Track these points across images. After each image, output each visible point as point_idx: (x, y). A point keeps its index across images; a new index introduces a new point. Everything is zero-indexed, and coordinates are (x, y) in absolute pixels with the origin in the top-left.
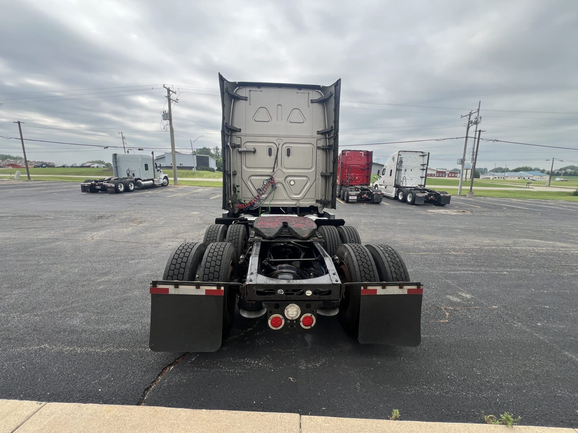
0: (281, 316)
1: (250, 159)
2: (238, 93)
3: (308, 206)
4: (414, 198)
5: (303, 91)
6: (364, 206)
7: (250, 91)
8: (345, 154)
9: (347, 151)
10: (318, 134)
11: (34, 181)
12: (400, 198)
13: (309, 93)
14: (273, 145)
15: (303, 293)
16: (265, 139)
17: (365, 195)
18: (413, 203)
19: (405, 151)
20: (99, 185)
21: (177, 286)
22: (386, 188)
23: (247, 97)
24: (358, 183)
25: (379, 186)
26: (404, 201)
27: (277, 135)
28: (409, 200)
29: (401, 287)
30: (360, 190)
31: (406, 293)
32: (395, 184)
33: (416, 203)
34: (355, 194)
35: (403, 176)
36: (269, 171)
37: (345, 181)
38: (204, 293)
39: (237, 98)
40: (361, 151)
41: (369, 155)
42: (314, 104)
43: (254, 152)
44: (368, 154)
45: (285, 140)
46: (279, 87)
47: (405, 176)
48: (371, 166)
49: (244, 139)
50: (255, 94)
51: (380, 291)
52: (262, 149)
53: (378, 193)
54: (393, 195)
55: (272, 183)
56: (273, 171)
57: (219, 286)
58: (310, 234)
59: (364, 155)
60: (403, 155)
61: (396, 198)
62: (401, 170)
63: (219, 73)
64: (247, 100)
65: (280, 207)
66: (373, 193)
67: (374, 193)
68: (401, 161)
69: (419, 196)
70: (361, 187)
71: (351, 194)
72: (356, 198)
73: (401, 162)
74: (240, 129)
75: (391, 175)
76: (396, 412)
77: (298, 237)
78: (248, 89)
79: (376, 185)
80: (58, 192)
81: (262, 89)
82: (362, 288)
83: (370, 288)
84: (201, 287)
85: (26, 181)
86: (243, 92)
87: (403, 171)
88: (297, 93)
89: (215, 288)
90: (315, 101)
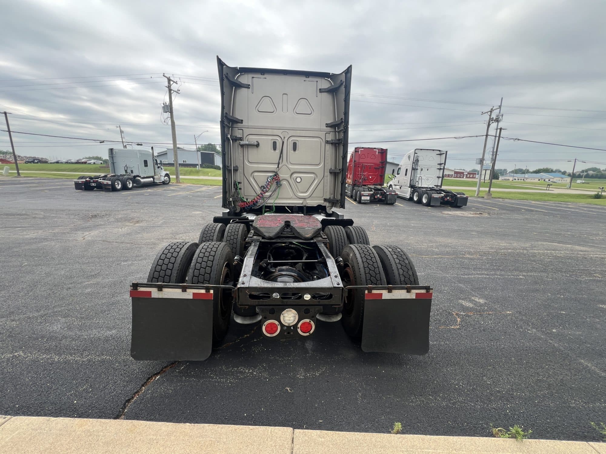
0: (277, 323)
1: (252, 154)
2: (239, 80)
3: (315, 205)
4: (430, 199)
5: (310, 79)
6: (377, 207)
7: (253, 78)
8: (358, 152)
9: (360, 148)
10: (326, 127)
11: (24, 177)
12: (415, 199)
13: (317, 81)
14: (278, 139)
15: (301, 297)
16: (269, 132)
17: (378, 196)
18: (428, 205)
19: (421, 149)
20: (94, 182)
21: (160, 288)
22: (401, 188)
23: (249, 85)
24: (372, 183)
25: (393, 186)
26: (419, 202)
27: (280, 127)
28: (424, 201)
29: (409, 291)
30: (373, 190)
31: (414, 298)
32: (410, 184)
33: (431, 205)
34: (367, 194)
35: (418, 176)
36: (274, 167)
37: (358, 180)
38: (191, 297)
39: (239, 86)
40: (375, 148)
41: (383, 153)
42: (322, 93)
43: (258, 145)
44: (383, 152)
45: (291, 133)
46: (284, 74)
47: (421, 176)
48: (386, 165)
49: (247, 131)
50: (258, 81)
51: (386, 295)
52: (266, 142)
53: (393, 193)
54: (408, 195)
55: (276, 179)
56: (278, 167)
57: (208, 289)
58: (313, 234)
59: (378, 153)
60: (420, 153)
61: (411, 199)
62: (417, 169)
63: (217, 57)
64: (249, 88)
65: (285, 206)
66: (387, 193)
67: (388, 193)
68: (417, 160)
69: (435, 197)
70: (375, 187)
71: (364, 194)
72: (368, 198)
73: (417, 161)
74: (242, 120)
75: (406, 175)
76: (398, 426)
77: (300, 237)
78: (251, 76)
79: (391, 185)
80: (50, 190)
81: (265, 76)
82: (366, 292)
83: (374, 292)
84: (188, 290)
85: (16, 177)
86: (245, 79)
87: (419, 171)
88: (304, 81)
89: (203, 291)
90: (323, 91)
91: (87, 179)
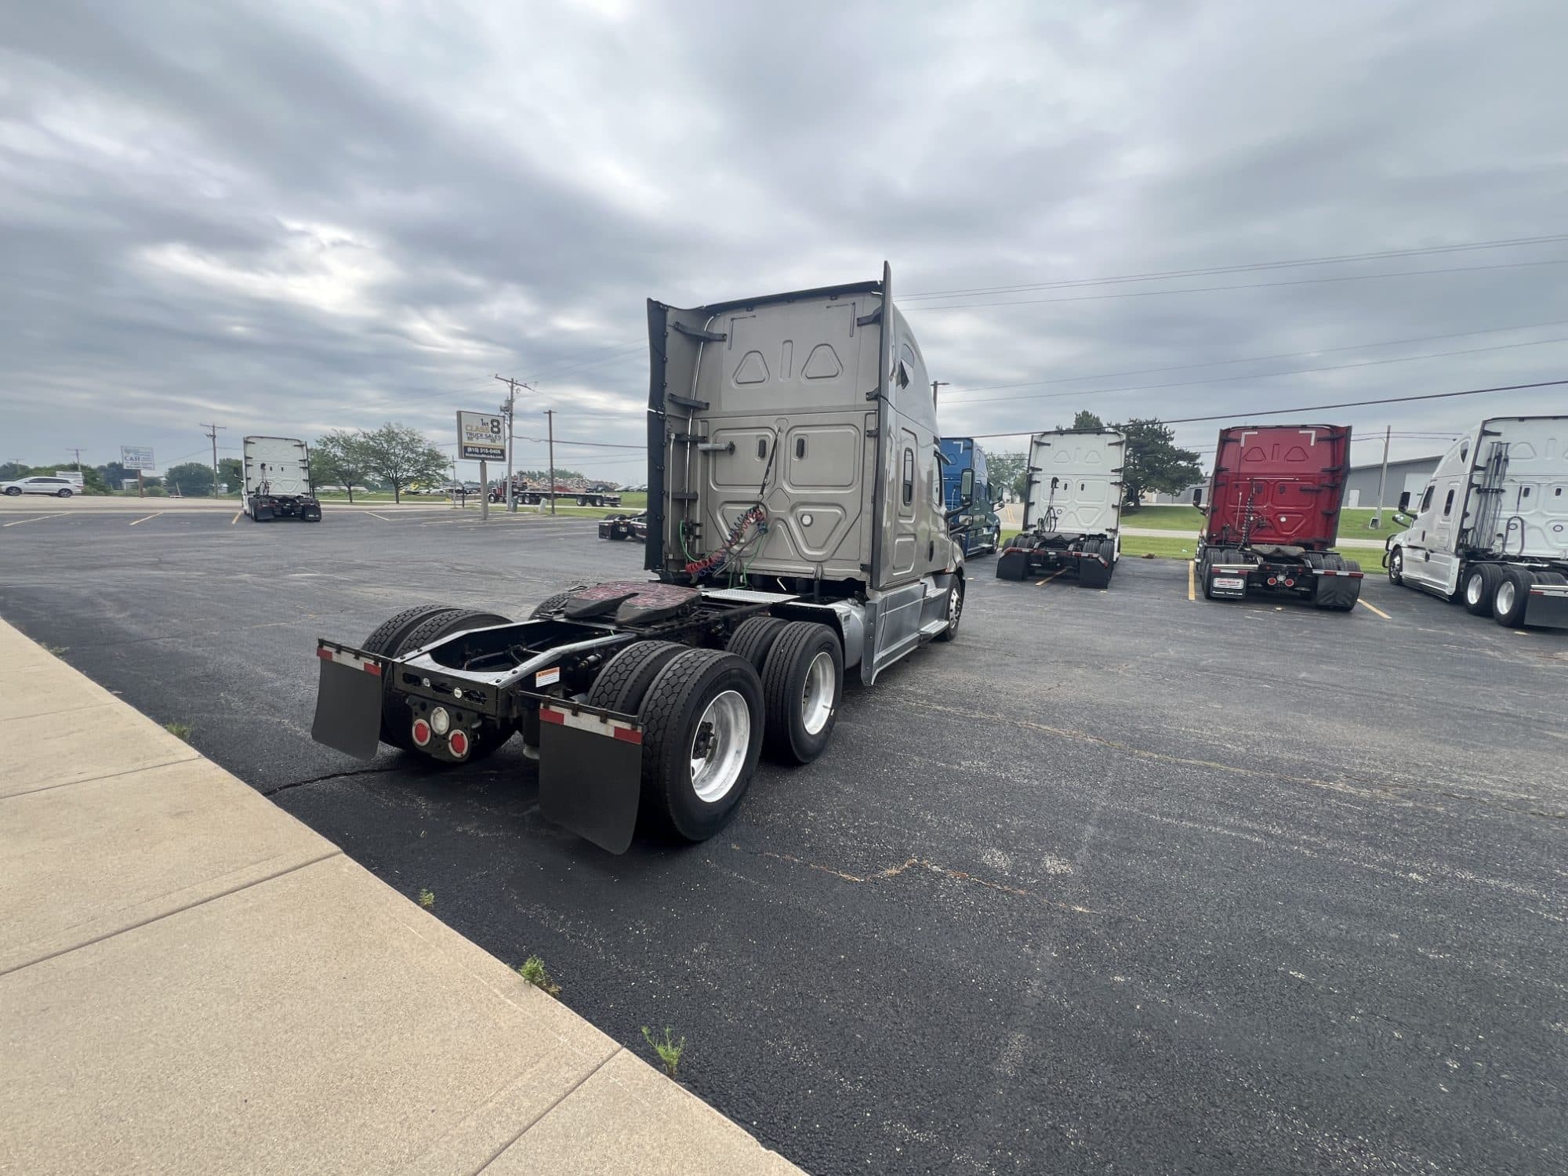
0: (427, 725)
1: (725, 468)
2: (710, 331)
3: (842, 579)
4: (1522, 601)
5: (841, 300)
6: (1256, 616)
7: (732, 319)
8: (1238, 441)
9: (1246, 429)
10: (868, 400)
12: (1473, 597)
13: (854, 304)
14: (768, 434)
15: (450, 692)
16: (753, 421)
17: (1281, 578)
18: (1515, 621)
19: (1522, 419)
20: (624, 525)
21: (339, 650)
22: (1427, 557)
23: (725, 335)
24: (1288, 537)
25: (1406, 552)
26: (1486, 609)
27: (772, 410)
28: (1503, 606)
29: (604, 721)
30: (1259, 560)
31: (612, 735)
32: (1459, 546)
33: (1527, 622)
34: (1236, 572)
35: (1506, 514)
36: (753, 493)
37: (1234, 529)
38: (362, 668)
39: (709, 339)
40: (1304, 427)
41: (1338, 438)
42: (863, 327)
43: (731, 449)
44: (1336, 436)
45: (795, 420)
46: (789, 302)
47: (1520, 514)
48: (1344, 477)
49: (715, 424)
50: (743, 327)
51: (570, 720)
52: (748, 444)
53: (1339, 573)
54: (1449, 588)
55: (762, 521)
56: (762, 493)
57: (377, 660)
59: (1318, 440)
60: (1510, 434)
61: (1459, 598)
62: (1500, 491)
63: (650, 298)
64: (724, 340)
65: (776, 577)
66: (1315, 572)
67: (1321, 572)
68: (1498, 457)
69: (1546, 593)
70: (1278, 551)
71: (1222, 571)
72: (1239, 584)
73: (1499, 460)
74: (707, 404)
75: (1447, 510)
78: (729, 316)
79: (1398, 547)
81: (755, 312)
82: (542, 705)
83: (553, 708)
85: (550, 516)
86: (721, 326)
87: (1509, 498)
88: (828, 307)
89: (372, 662)
90: (864, 321)
91: (617, 520)
